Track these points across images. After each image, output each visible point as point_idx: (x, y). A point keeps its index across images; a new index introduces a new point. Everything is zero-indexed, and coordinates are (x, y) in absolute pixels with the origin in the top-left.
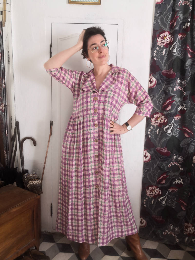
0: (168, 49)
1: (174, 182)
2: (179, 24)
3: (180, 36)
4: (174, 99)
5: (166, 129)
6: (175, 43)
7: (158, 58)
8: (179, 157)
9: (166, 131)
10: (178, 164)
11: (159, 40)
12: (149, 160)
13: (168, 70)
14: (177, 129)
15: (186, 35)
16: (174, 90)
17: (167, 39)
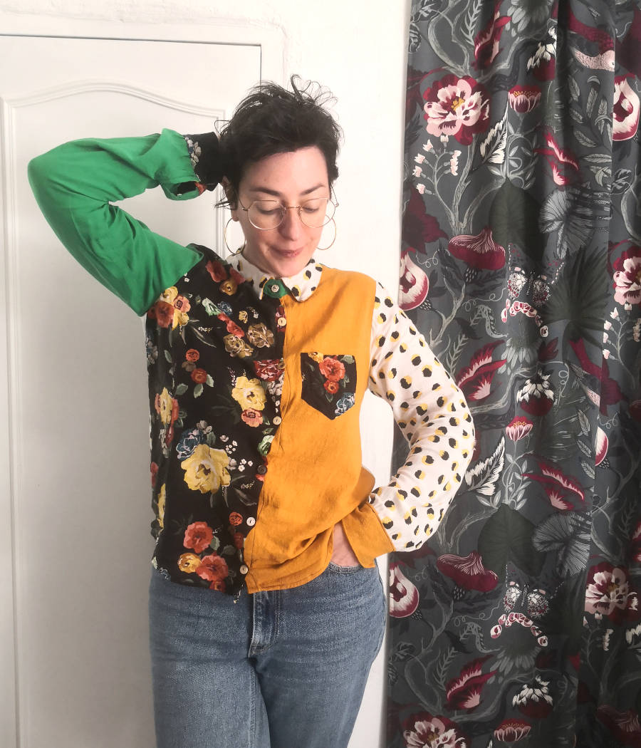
0: (471, 149)
1: (516, 699)
2: (512, 49)
3: (515, 98)
4: (503, 357)
5: (474, 476)
6: (499, 125)
7: (429, 186)
8: (530, 591)
9: (473, 488)
10: (527, 621)
11: (433, 111)
12: (410, 608)
13: (473, 237)
14: (518, 477)
15: (539, 94)
16: (503, 316)
17: (466, 108)
